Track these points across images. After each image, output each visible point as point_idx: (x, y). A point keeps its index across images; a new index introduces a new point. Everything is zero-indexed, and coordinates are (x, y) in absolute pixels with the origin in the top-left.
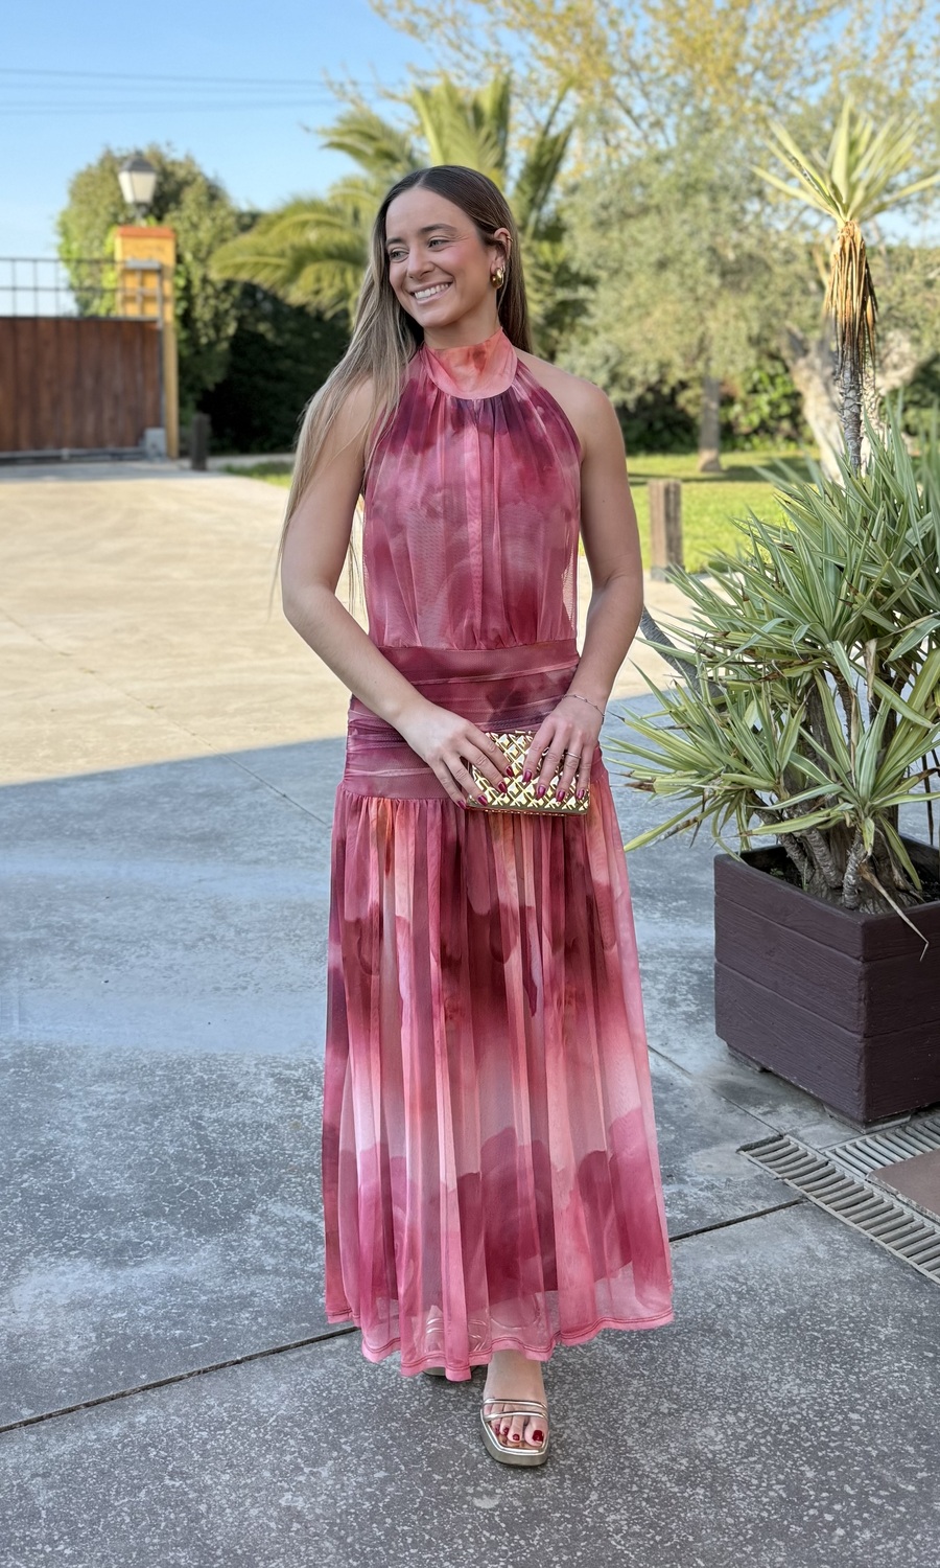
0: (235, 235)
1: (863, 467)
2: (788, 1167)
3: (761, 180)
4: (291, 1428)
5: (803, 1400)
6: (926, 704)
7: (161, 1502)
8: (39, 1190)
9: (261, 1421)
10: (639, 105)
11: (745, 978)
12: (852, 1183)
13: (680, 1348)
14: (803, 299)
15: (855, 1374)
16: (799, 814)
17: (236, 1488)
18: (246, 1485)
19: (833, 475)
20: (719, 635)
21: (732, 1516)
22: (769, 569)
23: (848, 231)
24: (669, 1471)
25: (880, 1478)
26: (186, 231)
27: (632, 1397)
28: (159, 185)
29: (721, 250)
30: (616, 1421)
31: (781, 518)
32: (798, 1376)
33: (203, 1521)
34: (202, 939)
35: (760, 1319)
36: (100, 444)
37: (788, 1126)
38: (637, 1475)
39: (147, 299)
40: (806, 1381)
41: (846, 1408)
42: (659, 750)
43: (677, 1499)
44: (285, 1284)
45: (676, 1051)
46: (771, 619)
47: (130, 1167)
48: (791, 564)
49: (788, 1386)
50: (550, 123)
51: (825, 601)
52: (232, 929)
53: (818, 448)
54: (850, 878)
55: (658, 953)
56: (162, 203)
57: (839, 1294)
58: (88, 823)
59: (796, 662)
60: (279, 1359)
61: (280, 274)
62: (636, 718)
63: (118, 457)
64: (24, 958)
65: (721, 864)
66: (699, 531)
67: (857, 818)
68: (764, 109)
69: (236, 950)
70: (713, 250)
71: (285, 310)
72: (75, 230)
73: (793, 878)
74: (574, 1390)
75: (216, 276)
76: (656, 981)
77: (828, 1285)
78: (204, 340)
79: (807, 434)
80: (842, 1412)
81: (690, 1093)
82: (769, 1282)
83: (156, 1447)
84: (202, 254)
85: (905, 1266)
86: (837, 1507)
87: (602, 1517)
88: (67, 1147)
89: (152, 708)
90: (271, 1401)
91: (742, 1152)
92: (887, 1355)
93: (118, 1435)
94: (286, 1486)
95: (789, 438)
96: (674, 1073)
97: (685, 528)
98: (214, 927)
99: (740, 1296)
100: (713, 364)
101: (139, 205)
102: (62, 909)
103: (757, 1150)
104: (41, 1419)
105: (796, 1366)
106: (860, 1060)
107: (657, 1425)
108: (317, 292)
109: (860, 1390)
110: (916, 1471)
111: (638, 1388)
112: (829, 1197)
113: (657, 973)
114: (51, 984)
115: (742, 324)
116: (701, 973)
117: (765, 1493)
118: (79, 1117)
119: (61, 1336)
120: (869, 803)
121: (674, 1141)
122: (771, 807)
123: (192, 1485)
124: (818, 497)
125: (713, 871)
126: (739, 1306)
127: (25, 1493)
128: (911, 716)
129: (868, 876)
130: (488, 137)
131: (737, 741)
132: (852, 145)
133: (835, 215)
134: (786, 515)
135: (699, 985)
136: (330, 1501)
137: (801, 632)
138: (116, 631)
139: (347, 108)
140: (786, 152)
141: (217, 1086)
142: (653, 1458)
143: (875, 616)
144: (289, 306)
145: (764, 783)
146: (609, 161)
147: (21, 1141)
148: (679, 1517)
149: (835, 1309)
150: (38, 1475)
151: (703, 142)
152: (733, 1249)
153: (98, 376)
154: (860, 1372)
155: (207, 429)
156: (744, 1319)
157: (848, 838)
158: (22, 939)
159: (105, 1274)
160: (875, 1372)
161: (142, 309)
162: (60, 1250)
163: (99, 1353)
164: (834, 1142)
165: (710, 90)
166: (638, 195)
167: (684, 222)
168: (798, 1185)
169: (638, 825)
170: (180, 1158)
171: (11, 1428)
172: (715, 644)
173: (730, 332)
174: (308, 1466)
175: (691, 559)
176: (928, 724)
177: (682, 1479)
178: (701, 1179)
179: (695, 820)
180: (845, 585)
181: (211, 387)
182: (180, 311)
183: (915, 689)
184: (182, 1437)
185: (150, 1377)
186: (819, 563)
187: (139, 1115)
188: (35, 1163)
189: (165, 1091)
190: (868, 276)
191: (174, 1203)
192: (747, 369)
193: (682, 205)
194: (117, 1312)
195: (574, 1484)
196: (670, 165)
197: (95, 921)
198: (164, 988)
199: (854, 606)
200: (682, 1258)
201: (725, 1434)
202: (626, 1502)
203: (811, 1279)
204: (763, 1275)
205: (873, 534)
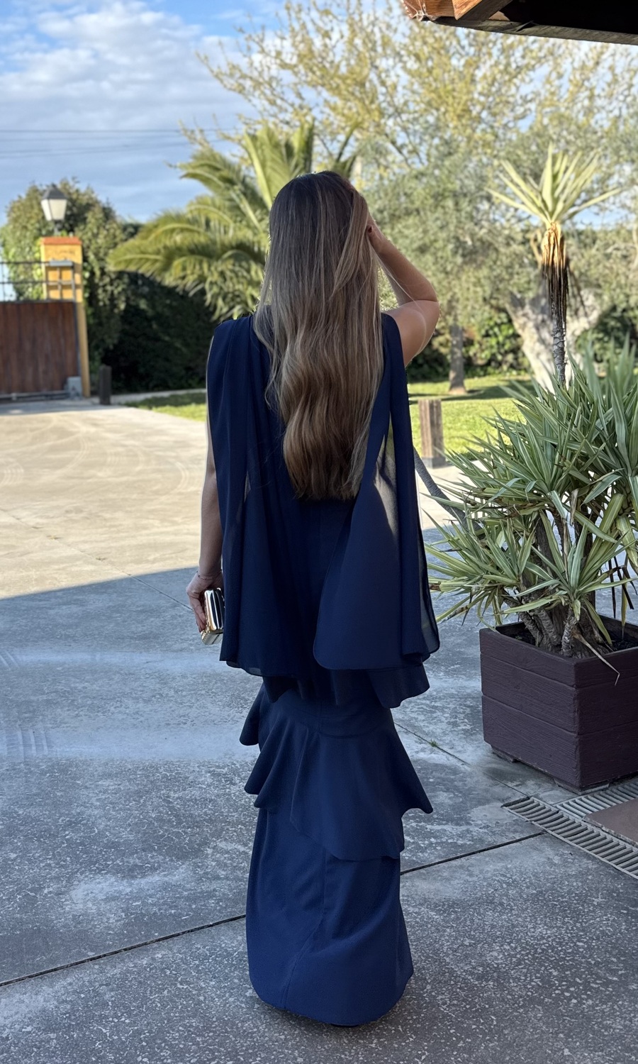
0: (124, 241)
1: (567, 381)
2: (534, 815)
5: (549, 937)
6: (611, 529)
8: (77, 839)
10: (401, 138)
11: (503, 704)
12: (574, 822)
14: (520, 270)
15: (580, 922)
16: (533, 600)
19: (548, 388)
20: (478, 491)
21: (511, 995)
22: (509, 448)
23: (553, 229)
24: (472, 974)
25: (597, 974)
26: (89, 239)
27: (447, 938)
28: (69, 208)
29: (462, 238)
30: (438, 950)
31: (517, 417)
32: (546, 924)
35: (521, 897)
37: (532, 792)
39: (64, 287)
40: (550, 927)
41: (575, 940)
42: (443, 565)
43: (477, 987)
44: (233, 885)
45: (459, 752)
46: (511, 479)
47: (129, 825)
49: (539, 930)
51: (545, 465)
53: (533, 372)
54: (566, 638)
56: (72, 221)
57: (568, 882)
59: (528, 505)
61: (158, 266)
65: (484, 636)
66: (453, 433)
67: (569, 600)
69: (176, 702)
70: (457, 239)
73: (529, 639)
75: (111, 268)
76: (444, 712)
77: (561, 877)
80: (573, 942)
81: (470, 775)
82: (525, 876)
85: (608, 866)
86: (572, 989)
88: (90, 816)
91: (505, 807)
92: (599, 912)
95: (512, 367)
99: (508, 884)
100: (460, 318)
101: (56, 222)
103: (514, 806)
105: (544, 919)
106: (576, 749)
107: (463, 951)
108: (183, 278)
109: (583, 931)
110: (618, 970)
111: (450, 933)
112: (560, 831)
113: (443, 707)
114: (64, 725)
115: (479, 289)
118: (94, 799)
120: (577, 590)
121: (462, 802)
122: (514, 597)
124: (540, 402)
126: (508, 890)
128: (601, 535)
129: (577, 636)
131: (492, 557)
132: (555, 176)
134: (520, 414)
135: (471, 714)
137: (530, 486)
139: (197, 149)
141: (176, 779)
142: (462, 968)
143: (576, 475)
146: (382, 179)
148: (480, 997)
151: (447, 163)
152: (502, 860)
156: (511, 896)
157: (564, 614)
159: (125, 882)
160: (591, 921)
161: (62, 294)
162: (95, 870)
164: (562, 800)
168: (540, 824)
170: (159, 819)
172: (476, 497)
173: (471, 295)
176: (613, 540)
177: (480, 978)
178: (480, 822)
179: (467, 608)
180: (557, 456)
183: (604, 519)
185: (159, 935)
186: (541, 443)
187: (130, 797)
188: (70, 824)
189: (145, 783)
191: (160, 844)
192: (482, 320)
193: (435, 207)
194: (135, 902)
199: (564, 468)
200: (472, 865)
201: (504, 954)
202: (447, 989)
203: (551, 874)
204: (521, 873)
205: (575, 423)
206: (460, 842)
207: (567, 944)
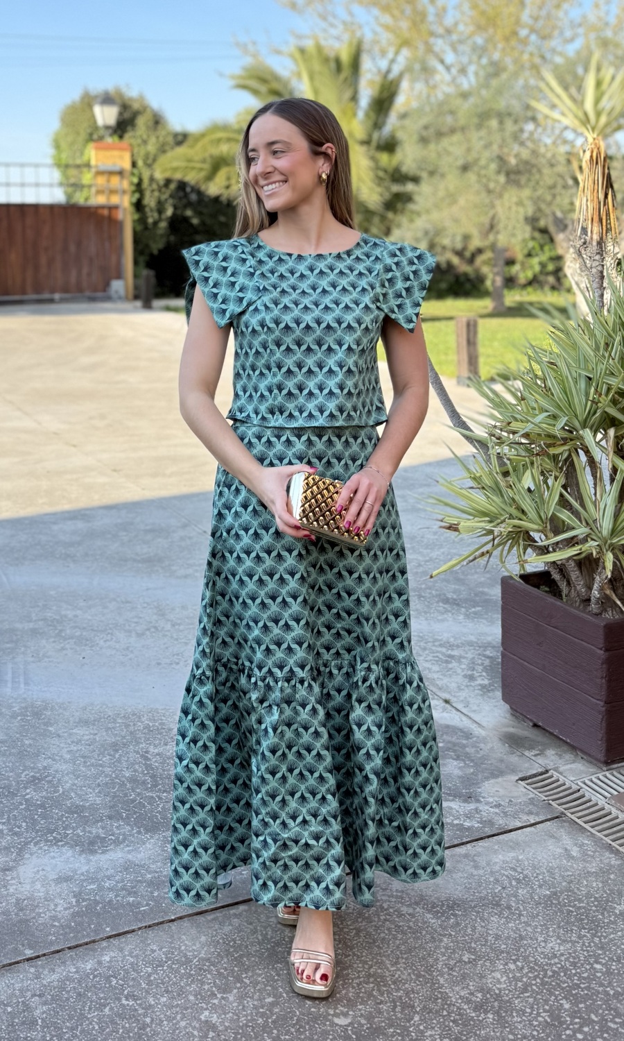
0: (172, 148)
1: (606, 308)
2: (552, 792)
3: (534, 110)
4: (208, 966)
5: (562, 955)
7: (119, 1016)
8: (37, 800)
9: (188, 961)
10: (450, 58)
11: (522, 661)
12: (597, 804)
13: (476, 917)
14: (563, 191)
15: (598, 937)
16: (560, 549)
17: (171, 1007)
18: (178, 1005)
19: (585, 314)
20: (504, 424)
21: (513, 1034)
22: (540, 379)
23: (596, 144)
24: (469, 1002)
25: (616, 1010)
26: (139, 145)
27: (443, 950)
28: (121, 114)
29: (506, 158)
30: (432, 966)
31: (548, 343)
32: (559, 937)
33: (148, 1029)
34: (148, 629)
35: (532, 898)
36: (80, 289)
37: (552, 764)
38: (447, 1004)
39: (112, 192)
40: (564, 941)
41: (592, 960)
42: (462, 504)
43: (474, 1021)
45: (474, 711)
46: (540, 413)
47: (99, 785)
48: (555, 375)
49: (551, 945)
50: (388, 71)
51: (579, 402)
52: (169, 623)
53: (574, 294)
54: (595, 593)
55: (461, 643)
56: (123, 127)
57: (587, 881)
58: (72, 549)
59: (558, 443)
60: (201, 919)
61: (203, 174)
62: (446, 481)
63: (92, 299)
64: (28, 641)
65: (506, 583)
66: (490, 351)
67: (600, 552)
68: (537, 60)
69: (172, 637)
70: (500, 158)
71: (206, 199)
72: (63, 145)
73: (555, 591)
74: (403, 944)
75: (159, 176)
76: (460, 662)
77: (580, 875)
78: (150, 220)
79: (566, 285)
80: (589, 963)
81: (484, 740)
82: (538, 872)
83: (116, 978)
84: (149, 161)
86: (586, 1029)
87: (422, 1032)
88: (57, 771)
89: (115, 470)
90: (194, 948)
91: (520, 782)
93: (90, 969)
94: (205, 1007)
95: (553, 288)
96: (473, 727)
97: (482, 350)
98: (157, 621)
99: (518, 881)
100: (500, 237)
101: (107, 127)
102: (54, 608)
103: (530, 780)
104: (38, 957)
105: (557, 930)
106: (602, 719)
107: (460, 970)
108: (228, 187)
109: (602, 948)
111: (447, 944)
112: (580, 814)
113: (461, 657)
114: (46, 659)
115: (521, 210)
116: (491, 657)
117: (536, 1020)
118: (65, 751)
119: (52, 900)
120: (609, 541)
121: (472, 774)
122: (540, 544)
123: (140, 1005)
124: (574, 329)
125: (500, 587)
126: (517, 888)
127: (27, 1007)
129: (608, 592)
130: (346, 80)
131: (517, 498)
132: (599, 84)
133: (586, 133)
134: (551, 341)
135: (490, 666)
136: (235, 1017)
137: (562, 422)
138: (91, 418)
139: (248, 61)
140: (552, 89)
142: (458, 993)
143: (613, 412)
144: (208, 196)
145: (535, 527)
146: (428, 97)
147: (25, 766)
148: (477, 1034)
149: (584, 891)
150: (35, 995)
151: (494, 83)
152: (513, 849)
153: (79, 244)
154: (602, 936)
155: (153, 281)
156: (521, 897)
157: (594, 566)
158: (26, 628)
159: (82, 858)
160: (612, 936)
161: (108, 199)
162: (51, 841)
163: (77, 913)
164: (584, 775)
165: (500, 46)
166: (449, 120)
167: (481, 138)
168: (559, 805)
169: (448, 555)
170: (133, 780)
171: (18, 963)
172: (501, 430)
173: (513, 215)
174: (220, 993)
175: (485, 371)
177: (479, 1007)
178: (491, 800)
179: (488, 552)
180: (592, 390)
181: (155, 252)
182: (134, 200)
184: (134, 971)
185: (112, 929)
186: (574, 374)
187: (105, 750)
188: (35, 781)
189: (123, 734)
190: (609, 175)
191: (129, 811)
192: (524, 241)
193: (479, 126)
194: (90, 883)
195: (403, 1009)
196: (472, 100)
197: (76, 616)
198: (122, 663)
199: (599, 404)
200: (479, 854)
201: (508, 977)
202: (439, 1022)
203: (568, 870)
204: (534, 867)
205: (613, 354)
206: (467, 824)
207: (582, 965)
